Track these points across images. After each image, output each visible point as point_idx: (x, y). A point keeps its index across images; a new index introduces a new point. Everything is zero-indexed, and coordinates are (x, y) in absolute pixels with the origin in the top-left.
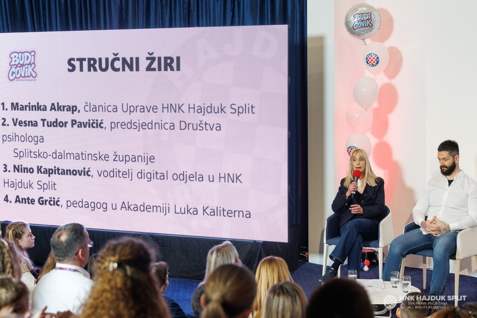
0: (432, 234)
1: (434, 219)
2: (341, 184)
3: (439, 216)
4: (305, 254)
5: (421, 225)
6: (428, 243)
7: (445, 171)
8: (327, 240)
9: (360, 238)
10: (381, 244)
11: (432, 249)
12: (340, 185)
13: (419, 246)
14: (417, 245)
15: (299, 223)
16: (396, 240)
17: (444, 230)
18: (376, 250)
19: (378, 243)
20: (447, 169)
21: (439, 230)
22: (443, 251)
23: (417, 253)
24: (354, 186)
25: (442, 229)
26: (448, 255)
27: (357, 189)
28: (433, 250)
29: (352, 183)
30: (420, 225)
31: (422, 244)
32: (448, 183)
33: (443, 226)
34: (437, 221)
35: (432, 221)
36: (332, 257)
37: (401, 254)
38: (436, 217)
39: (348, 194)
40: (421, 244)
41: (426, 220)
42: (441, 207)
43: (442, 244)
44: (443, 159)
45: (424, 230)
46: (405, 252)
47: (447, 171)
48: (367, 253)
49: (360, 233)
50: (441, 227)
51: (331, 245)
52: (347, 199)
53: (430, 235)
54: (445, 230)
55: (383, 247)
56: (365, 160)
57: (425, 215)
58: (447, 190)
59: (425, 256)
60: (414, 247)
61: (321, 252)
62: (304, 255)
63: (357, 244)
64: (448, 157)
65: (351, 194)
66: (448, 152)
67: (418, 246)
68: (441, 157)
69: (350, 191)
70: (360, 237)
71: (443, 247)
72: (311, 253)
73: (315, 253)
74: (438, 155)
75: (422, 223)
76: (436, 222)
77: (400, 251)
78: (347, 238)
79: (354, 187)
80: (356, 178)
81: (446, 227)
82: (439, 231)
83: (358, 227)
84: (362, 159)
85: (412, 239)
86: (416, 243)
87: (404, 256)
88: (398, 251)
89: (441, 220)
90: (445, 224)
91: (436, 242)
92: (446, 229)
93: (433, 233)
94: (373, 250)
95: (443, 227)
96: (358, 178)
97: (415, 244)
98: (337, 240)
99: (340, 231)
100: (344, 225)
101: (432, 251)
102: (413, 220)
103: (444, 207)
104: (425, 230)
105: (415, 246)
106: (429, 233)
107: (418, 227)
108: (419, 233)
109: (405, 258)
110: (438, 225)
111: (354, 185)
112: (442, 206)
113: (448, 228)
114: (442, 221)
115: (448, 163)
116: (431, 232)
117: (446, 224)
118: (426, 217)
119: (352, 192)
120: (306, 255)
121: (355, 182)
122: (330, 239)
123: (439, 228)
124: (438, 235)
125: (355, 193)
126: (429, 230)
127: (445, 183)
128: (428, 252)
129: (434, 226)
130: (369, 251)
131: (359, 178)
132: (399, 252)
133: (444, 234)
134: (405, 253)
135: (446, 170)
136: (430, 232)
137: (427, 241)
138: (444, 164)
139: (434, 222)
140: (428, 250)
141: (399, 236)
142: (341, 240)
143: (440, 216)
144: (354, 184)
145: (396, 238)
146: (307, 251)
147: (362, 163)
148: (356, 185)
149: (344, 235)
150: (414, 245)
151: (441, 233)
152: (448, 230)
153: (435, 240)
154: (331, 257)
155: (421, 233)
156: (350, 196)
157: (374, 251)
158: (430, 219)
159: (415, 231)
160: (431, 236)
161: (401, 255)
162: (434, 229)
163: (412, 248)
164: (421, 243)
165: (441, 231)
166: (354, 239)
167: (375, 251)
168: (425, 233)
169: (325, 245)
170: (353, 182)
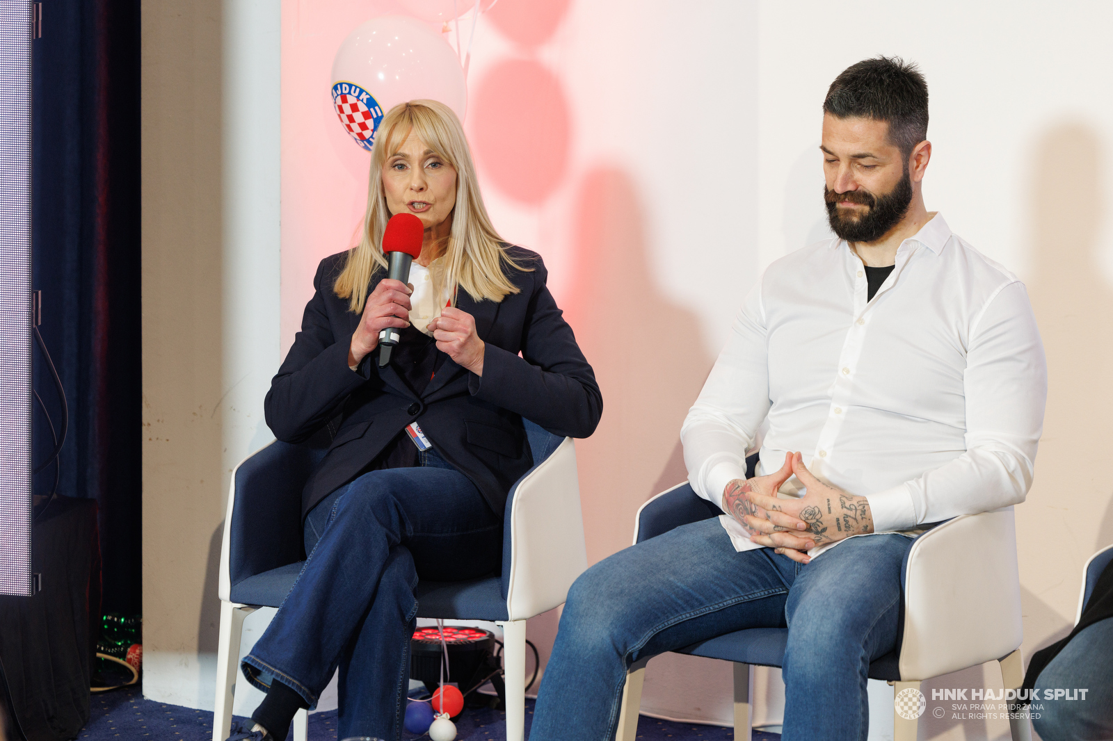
0: (782, 550)
1: (787, 470)
2: (318, 282)
3: (817, 456)
4: (123, 655)
5: (728, 502)
6: (760, 593)
7: (855, 219)
8: (235, 578)
9: (403, 568)
10: (519, 601)
11: (782, 625)
12: (310, 293)
13: (713, 608)
14: (702, 604)
15: (94, 491)
16: (592, 580)
17: (843, 524)
18: (497, 635)
19: (504, 596)
20: (866, 209)
21: (813, 527)
22: (837, 631)
23: (702, 648)
24: (391, 300)
25: (828, 520)
26: (863, 652)
27: (406, 318)
28: (787, 632)
29: (378, 288)
30: (720, 503)
31: (730, 601)
32: (863, 283)
33: (836, 504)
34: (805, 478)
35: (778, 479)
36: (257, 672)
37: (621, 650)
38: (799, 458)
39: (359, 345)
40: (722, 597)
41: (750, 473)
42: (828, 406)
43: (831, 600)
44: (856, 158)
45: (739, 527)
46: (637, 638)
47: (865, 220)
48: (450, 646)
49: (406, 543)
50: (824, 509)
51: (257, 606)
52: (353, 368)
53: (770, 553)
54: (848, 527)
55: (528, 615)
56: (451, 165)
57: (747, 451)
58: (860, 320)
59: (744, 664)
60: (685, 616)
61: (207, 644)
62: (121, 661)
63: (385, 605)
64: (880, 150)
65: (379, 344)
66: (883, 126)
67: (705, 611)
68: (845, 148)
69: (368, 329)
70: (403, 565)
71: (838, 615)
72: (155, 648)
73: (178, 648)
74: (826, 134)
75: (732, 491)
76: (798, 482)
77: (612, 635)
78: (334, 569)
79: (389, 308)
80: (397, 256)
81: (849, 513)
82: (817, 533)
83: (393, 512)
84: (436, 159)
85: (674, 573)
86: (697, 595)
87: (636, 660)
88: (605, 634)
89: (826, 474)
90: (844, 495)
91: (800, 588)
92: (851, 522)
93: (790, 540)
94: (482, 632)
95: (838, 511)
96: (411, 255)
97: (689, 600)
98: (286, 581)
99: (306, 536)
100: (325, 502)
101: (777, 634)
102: (685, 473)
103: (845, 409)
104: (744, 524)
105: (692, 607)
106: (767, 541)
107: (710, 510)
108: (711, 540)
109: (640, 672)
110: (814, 499)
111: (390, 294)
112: (834, 405)
113: (859, 517)
114: (835, 480)
115: (874, 182)
116: (778, 538)
117: (851, 498)
118: (752, 462)
119: (383, 335)
120: (129, 661)
121: (392, 282)
122: (254, 579)
123: (813, 514)
124: (813, 554)
125: (395, 337)
126: (768, 525)
127: (852, 283)
128: (757, 643)
129: (792, 505)
130: (461, 637)
131: (414, 257)
132: (608, 640)
133: (845, 549)
134: (638, 645)
135: (861, 214)
136: (768, 534)
137: (753, 582)
138: (854, 182)
139: (788, 486)
140: (758, 631)
141: (609, 559)
142: (303, 580)
143: (822, 454)
144: (387, 289)
145: (591, 565)
146: (137, 639)
147: (438, 180)
148: (401, 297)
149: (320, 553)
150: (687, 602)
151: (824, 540)
152: (862, 528)
153: (799, 579)
154: (251, 672)
155: (724, 542)
156: (372, 356)
157: (484, 637)
158: (770, 466)
159: (695, 532)
160: (776, 559)
161: (620, 655)
162: (795, 520)
163: (673, 621)
164: (722, 592)
165: (824, 530)
166: (374, 577)
167: (492, 635)
168: (743, 544)
169: (228, 609)
170: (384, 282)
